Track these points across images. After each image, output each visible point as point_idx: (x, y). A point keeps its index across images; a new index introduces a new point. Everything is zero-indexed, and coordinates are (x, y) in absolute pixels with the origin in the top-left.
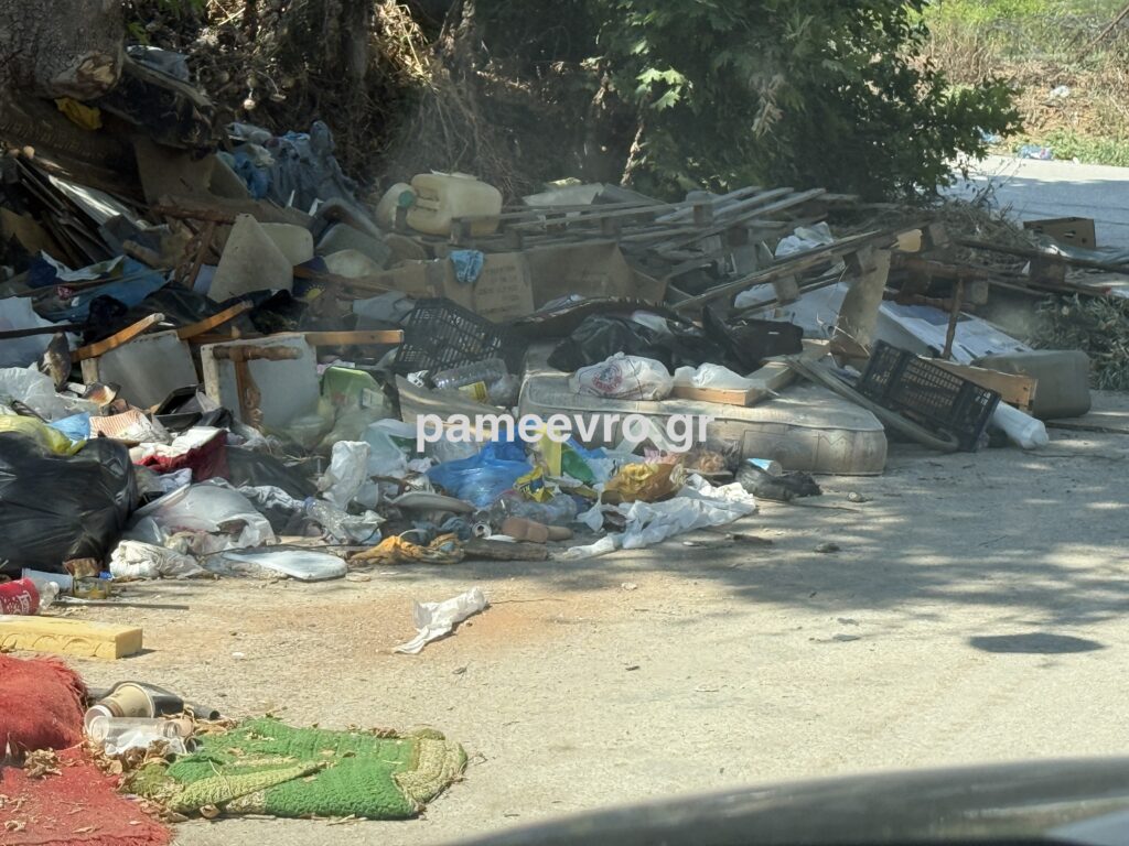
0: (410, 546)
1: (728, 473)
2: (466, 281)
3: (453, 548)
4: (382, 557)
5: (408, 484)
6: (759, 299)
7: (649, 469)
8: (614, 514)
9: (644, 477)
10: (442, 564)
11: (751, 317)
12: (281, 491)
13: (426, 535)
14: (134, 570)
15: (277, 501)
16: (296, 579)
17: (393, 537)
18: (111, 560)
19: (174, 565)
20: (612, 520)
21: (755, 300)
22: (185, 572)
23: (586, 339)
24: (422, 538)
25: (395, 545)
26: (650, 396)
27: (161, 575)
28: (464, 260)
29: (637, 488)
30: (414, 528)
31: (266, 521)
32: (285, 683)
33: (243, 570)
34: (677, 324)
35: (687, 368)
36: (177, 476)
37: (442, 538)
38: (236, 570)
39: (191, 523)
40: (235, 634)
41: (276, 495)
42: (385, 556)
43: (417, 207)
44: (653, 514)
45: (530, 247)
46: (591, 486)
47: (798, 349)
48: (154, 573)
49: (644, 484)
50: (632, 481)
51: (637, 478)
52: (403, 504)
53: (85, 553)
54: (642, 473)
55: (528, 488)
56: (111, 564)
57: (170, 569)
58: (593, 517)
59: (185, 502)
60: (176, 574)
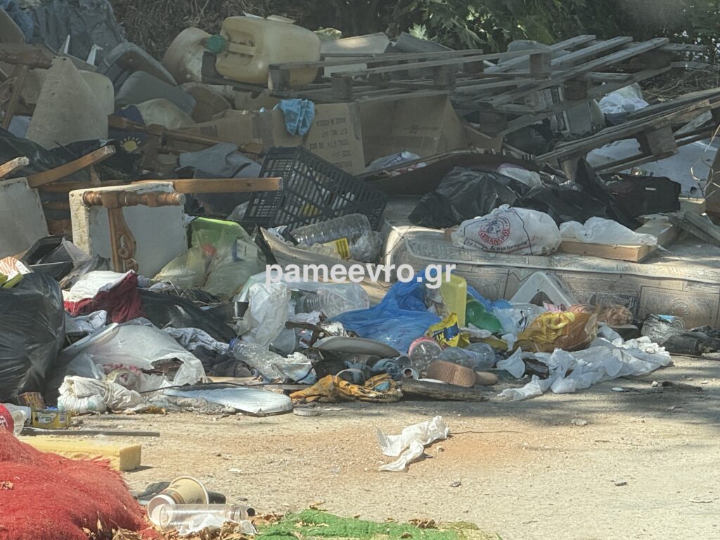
0: (348, 385)
1: (634, 327)
2: (297, 133)
3: (389, 388)
4: (321, 395)
5: (323, 331)
6: (612, 156)
7: (566, 318)
8: (535, 362)
9: (561, 325)
10: (381, 403)
11: (622, 172)
12: (203, 332)
13: (361, 374)
14: (83, 404)
15: (200, 343)
16: (245, 413)
17: (330, 377)
18: (59, 395)
19: (121, 400)
20: (533, 366)
21: (608, 158)
22: (132, 407)
23: (454, 194)
24: (356, 377)
25: (334, 383)
26: (540, 250)
27: (109, 410)
28: (295, 110)
29: (553, 336)
30: (348, 367)
31: (198, 361)
32: (295, 492)
33: (190, 405)
34: (552, 177)
35: (573, 223)
36: (91, 318)
37: (376, 378)
38: (181, 406)
39: (126, 362)
40: (219, 455)
41: (200, 337)
42: (324, 393)
43: (229, 52)
44: (575, 362)
45: (360, 97)
46: (500, 337)
47: (676, 206)
48: (102, 407)
49: (560, 333)
50: (548, 329)
51: (553, 326)
52: (325, 348)
53: (32, 387)
54: (559, 321)
55: (442, 336)
56: (59, 399)
57: (117, 404)
58: (514, 365)
59: (117, 340)
60: (122, 409)
